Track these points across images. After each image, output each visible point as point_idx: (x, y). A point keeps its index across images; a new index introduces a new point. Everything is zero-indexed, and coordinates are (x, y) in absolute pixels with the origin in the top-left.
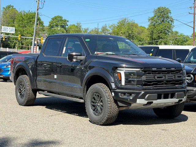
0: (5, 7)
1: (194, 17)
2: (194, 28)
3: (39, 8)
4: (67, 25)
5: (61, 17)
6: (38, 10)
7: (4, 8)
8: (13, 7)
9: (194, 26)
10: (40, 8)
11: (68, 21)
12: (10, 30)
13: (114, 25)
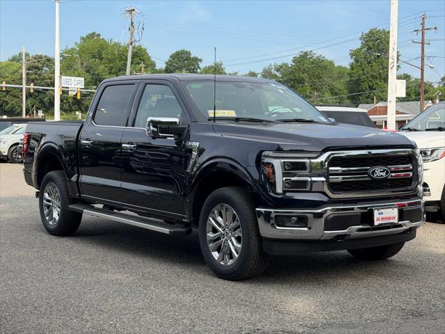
0: (85, 37)
1: (423, 50)
2: (422, 70)
3: (133, 40)
4: (200, 68)
5: (189, 53)
6: (131, 44)
7: (83, 39)
8: (99, 35)
9: (422, 66)
10: (135, 41)
11: (200, 61)
12: (76, 83)
13: (286, 65)
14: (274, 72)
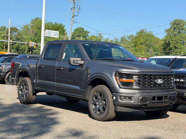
4: (88, 36)
5: (83, 29)
6: (73, 17)
7: (33, 20)
10: (75, 16)
12: (54, 34)
13: (133, 35)
14: (127, 39)
